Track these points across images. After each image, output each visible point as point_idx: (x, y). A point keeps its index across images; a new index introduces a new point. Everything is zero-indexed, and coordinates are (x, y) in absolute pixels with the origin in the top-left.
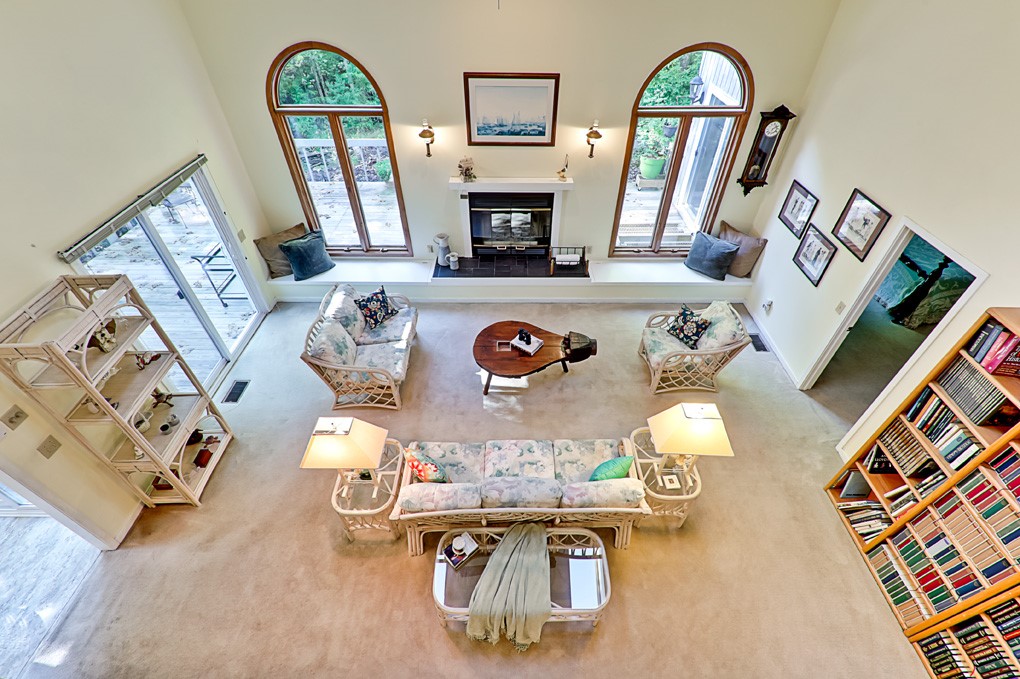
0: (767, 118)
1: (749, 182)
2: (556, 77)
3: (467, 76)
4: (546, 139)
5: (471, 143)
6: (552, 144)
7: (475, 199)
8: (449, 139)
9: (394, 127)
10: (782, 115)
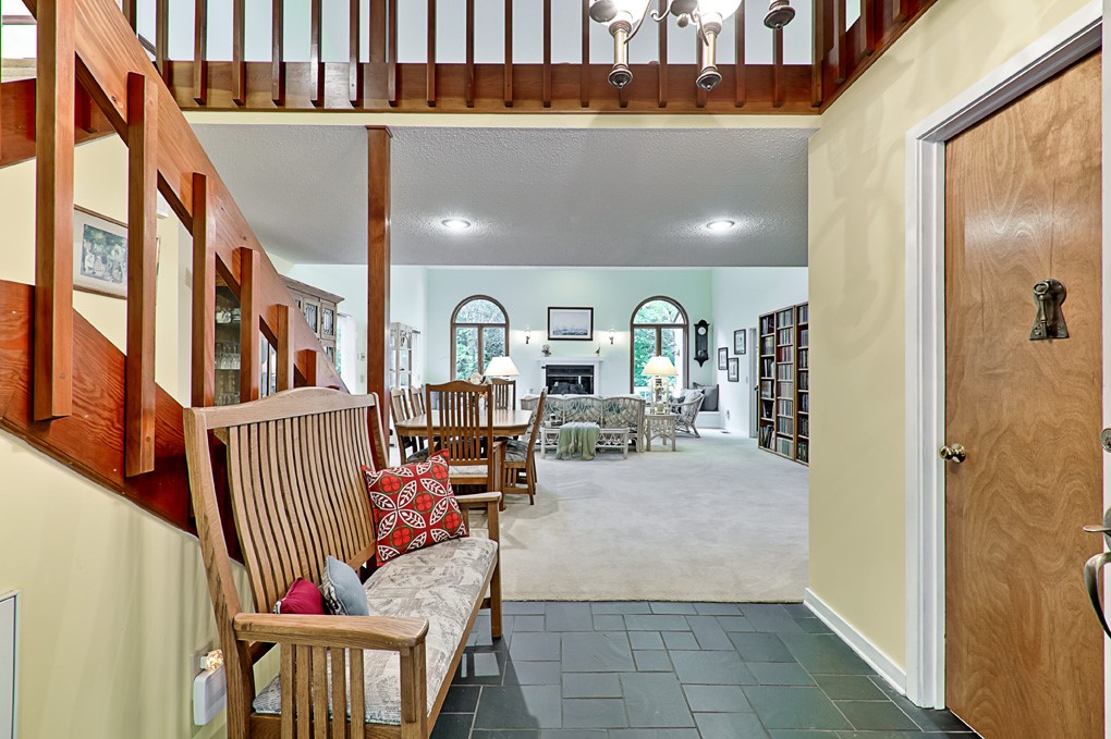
0: (697, 326)
1: (701, 360)
2: (592, 309)
3: (549, 308)
4: (588, 337)
5: (549, 339)
6: (591, 339)
7: (550, 369)
8: (539, 338)
9: (511, 332)
10: (703, 324)
